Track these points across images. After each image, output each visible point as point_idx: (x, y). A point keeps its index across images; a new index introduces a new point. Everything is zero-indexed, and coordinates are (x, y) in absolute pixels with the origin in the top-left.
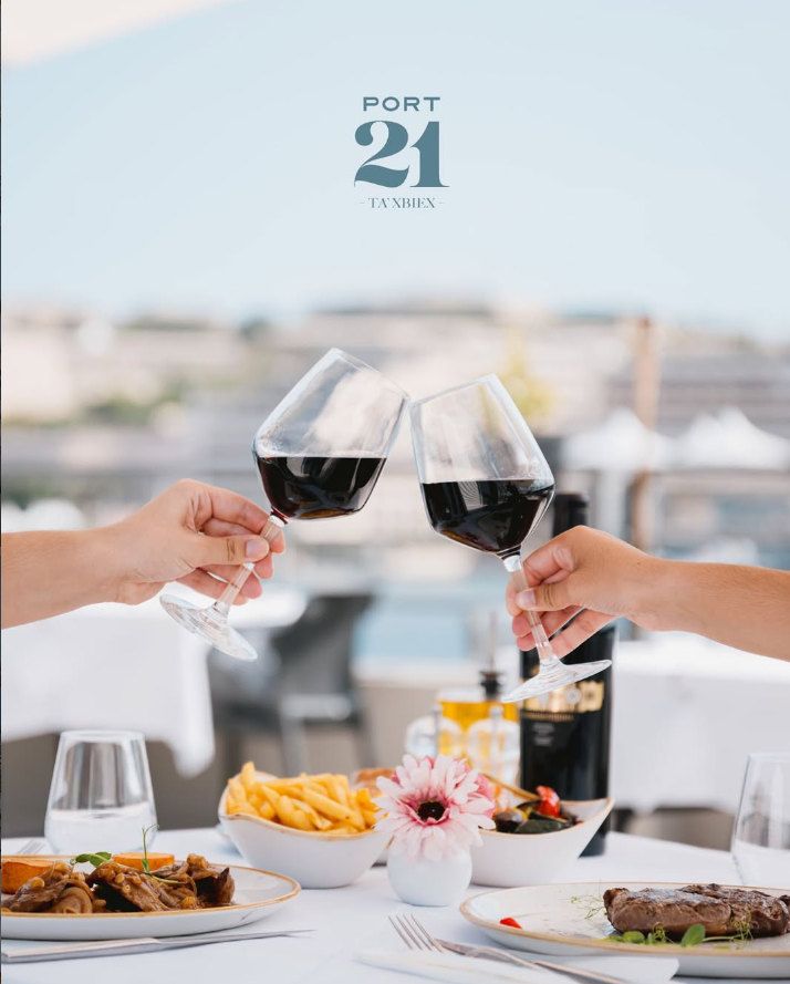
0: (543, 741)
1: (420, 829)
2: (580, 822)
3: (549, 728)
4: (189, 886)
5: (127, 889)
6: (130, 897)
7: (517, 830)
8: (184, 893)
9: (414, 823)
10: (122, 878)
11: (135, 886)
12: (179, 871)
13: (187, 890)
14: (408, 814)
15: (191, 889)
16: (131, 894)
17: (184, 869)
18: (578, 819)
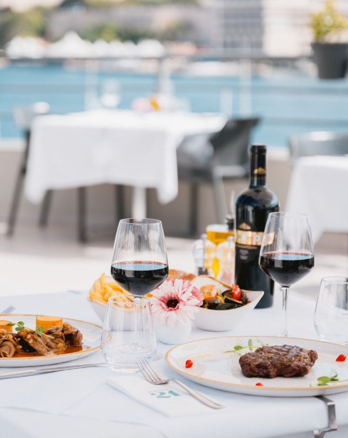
0: (244, 258)
1: (166, 312)
2: (250, 302)
3: (246, 252)
4: (62, 338)
5: (31, 342)
6: (32, 345)
7: (217, 308)
8: (59, 341)
9: (163, 310)
10: (29, 336)
11: (35, 340)
12: (58, 331)
13: (60, 340)
14: (161, 305)
15: (63, 339)
16: (33, 343)
17: (61, 330)
18: (248, 300)
